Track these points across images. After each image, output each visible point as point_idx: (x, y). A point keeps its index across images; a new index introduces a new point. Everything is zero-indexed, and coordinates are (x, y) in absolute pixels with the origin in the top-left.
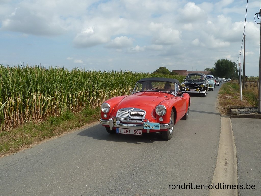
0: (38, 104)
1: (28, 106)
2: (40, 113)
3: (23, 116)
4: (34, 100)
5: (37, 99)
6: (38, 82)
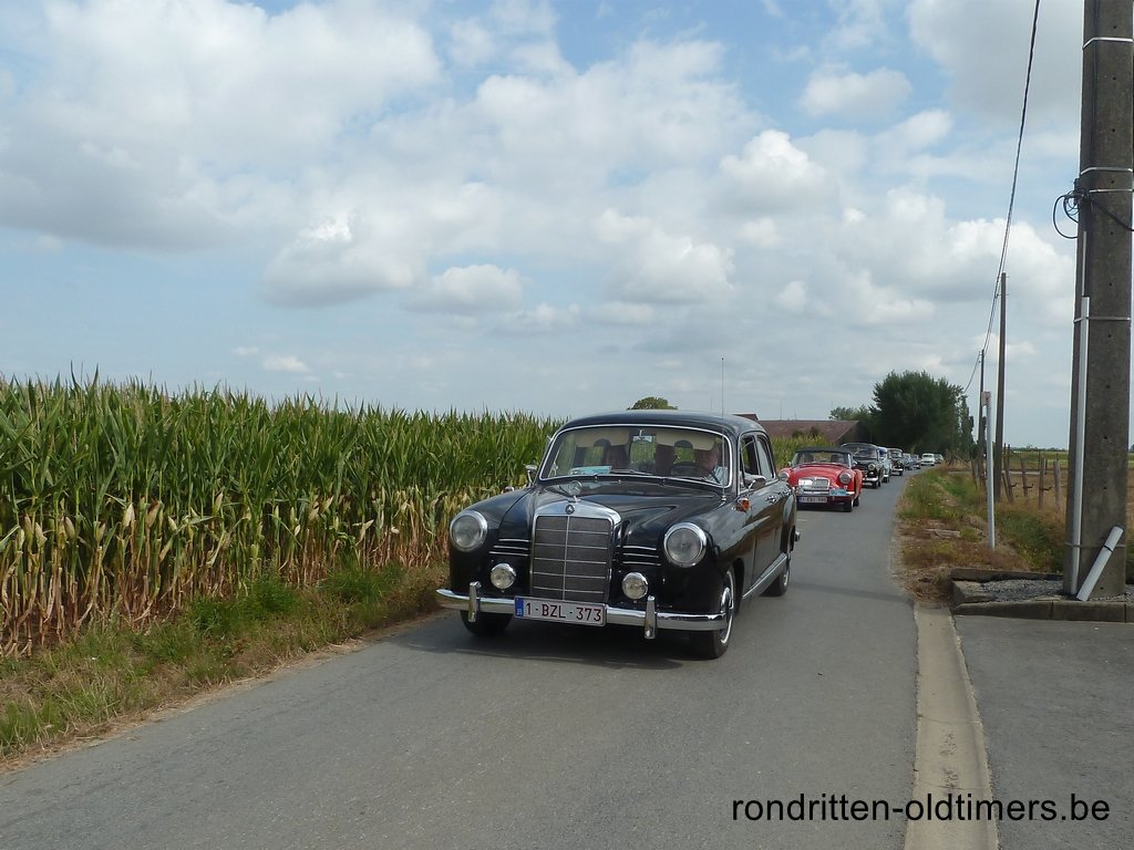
0: (144, 546)
2: (152, 584)
3: (79, 595)
4: (128, 531)
5: (138, 525)
6: (144, 450)
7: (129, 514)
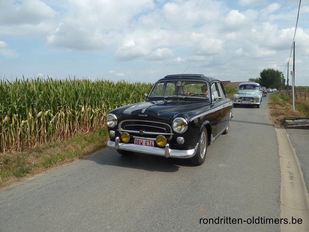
0: (87, 116)
1: (77, 118)
2: (89, 125)
3: (73, 128)
4: (83, 112)
5: (85, 111)
6: (86, 94)
7: (83, 109)
